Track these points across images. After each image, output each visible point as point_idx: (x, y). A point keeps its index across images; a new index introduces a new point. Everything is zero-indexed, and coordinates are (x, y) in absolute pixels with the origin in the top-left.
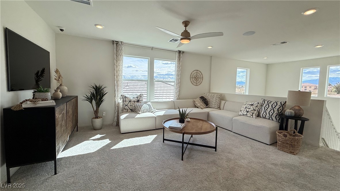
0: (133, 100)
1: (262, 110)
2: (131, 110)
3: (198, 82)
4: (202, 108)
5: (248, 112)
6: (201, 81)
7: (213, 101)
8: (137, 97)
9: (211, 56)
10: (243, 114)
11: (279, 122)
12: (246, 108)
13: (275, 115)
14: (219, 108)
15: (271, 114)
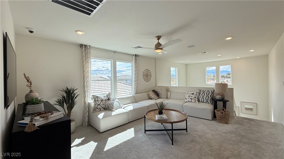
0: (104, 98)
1: (200, 97)
2: (103, 108)
3: (148, 79)
4: (155, 100)
5: (192, 99)
6: (150, 77)
7: (162, 93)
8: (107, 96)
9: (155, 59)
10: (189, 101)
11: (213, 104)
12: (189, 96)
13: (209, 99)
14: (167, 98)
15: (207, 99)
